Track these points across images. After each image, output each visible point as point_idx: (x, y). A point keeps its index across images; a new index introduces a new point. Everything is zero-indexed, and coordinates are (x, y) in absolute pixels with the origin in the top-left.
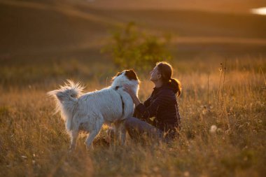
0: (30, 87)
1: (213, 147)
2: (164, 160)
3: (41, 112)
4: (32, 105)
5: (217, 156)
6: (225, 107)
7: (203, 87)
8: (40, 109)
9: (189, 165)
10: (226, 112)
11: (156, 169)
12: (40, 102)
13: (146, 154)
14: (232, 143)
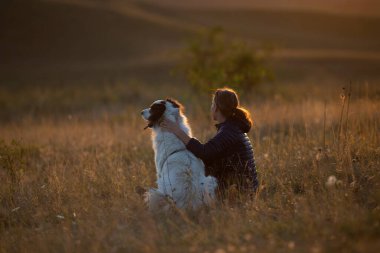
0: (70, 117)
1: (329, 207)
2: (260, 225)
3: (86, 154)
4: (74, 143)
5: (336, 219)
6: (348, 150)
7: (317, 121)
8: (85, 150)
9: (294, 231)
10: (350, 156)
11: (248, 237)
12: (84, 139)
13: (234, 215)
14: (358, 202)
